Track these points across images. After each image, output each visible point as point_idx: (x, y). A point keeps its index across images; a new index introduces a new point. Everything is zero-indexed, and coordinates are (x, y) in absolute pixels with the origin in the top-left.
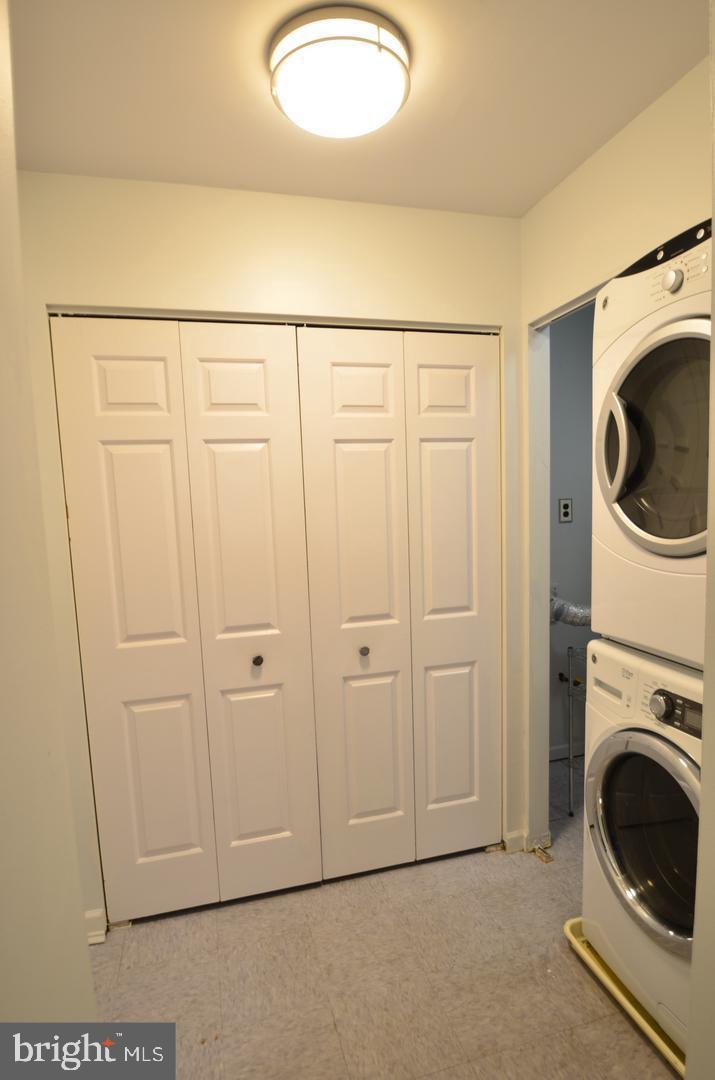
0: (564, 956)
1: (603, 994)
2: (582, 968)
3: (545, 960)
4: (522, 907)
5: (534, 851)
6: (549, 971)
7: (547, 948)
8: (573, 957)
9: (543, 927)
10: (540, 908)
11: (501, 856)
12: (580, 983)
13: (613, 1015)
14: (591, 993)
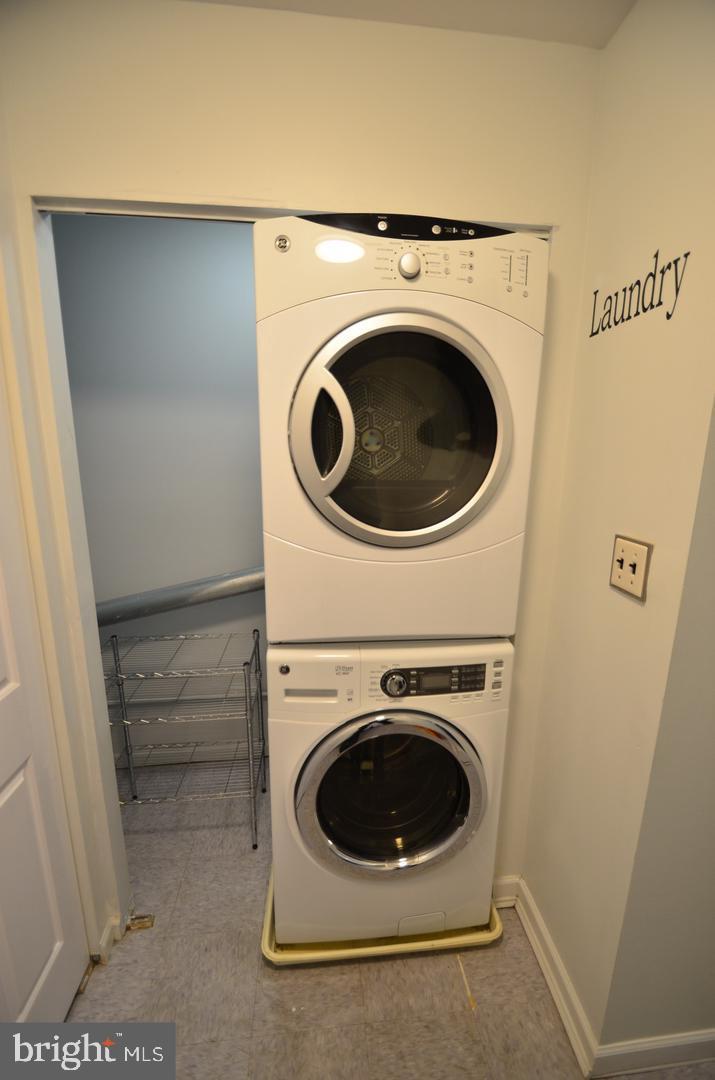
0: (281, 982)
1: (337, 968)
2: (303, 971)
3: (279, 1006)
4: (196, 993)
5: (128, 928)
6: (294, 1010)
7: (266, 995)
8: (287, 973)
9: (235, 985)
10: (210, 971)
11: (103, 976)
12: (319, 983)
13: (360, 972)
14: (333, 979)
